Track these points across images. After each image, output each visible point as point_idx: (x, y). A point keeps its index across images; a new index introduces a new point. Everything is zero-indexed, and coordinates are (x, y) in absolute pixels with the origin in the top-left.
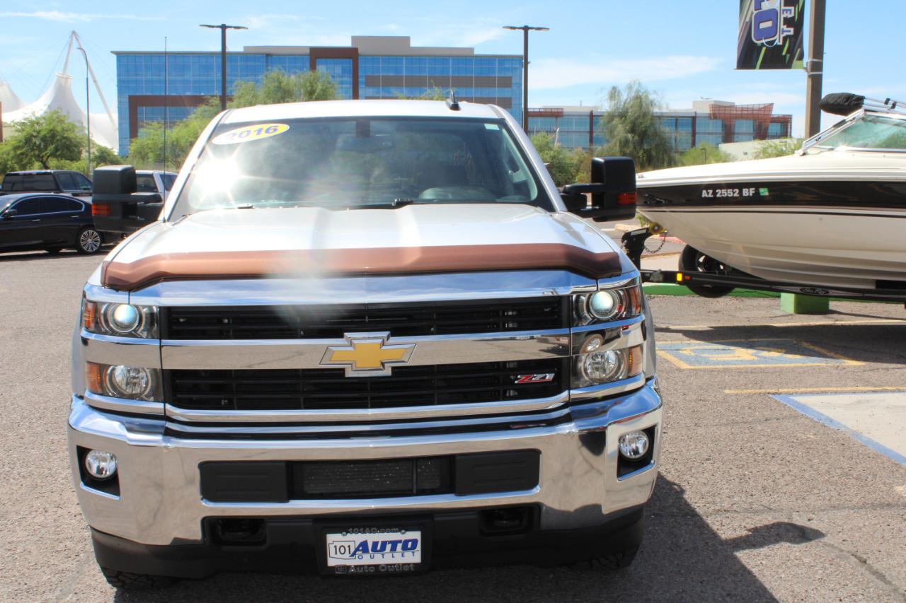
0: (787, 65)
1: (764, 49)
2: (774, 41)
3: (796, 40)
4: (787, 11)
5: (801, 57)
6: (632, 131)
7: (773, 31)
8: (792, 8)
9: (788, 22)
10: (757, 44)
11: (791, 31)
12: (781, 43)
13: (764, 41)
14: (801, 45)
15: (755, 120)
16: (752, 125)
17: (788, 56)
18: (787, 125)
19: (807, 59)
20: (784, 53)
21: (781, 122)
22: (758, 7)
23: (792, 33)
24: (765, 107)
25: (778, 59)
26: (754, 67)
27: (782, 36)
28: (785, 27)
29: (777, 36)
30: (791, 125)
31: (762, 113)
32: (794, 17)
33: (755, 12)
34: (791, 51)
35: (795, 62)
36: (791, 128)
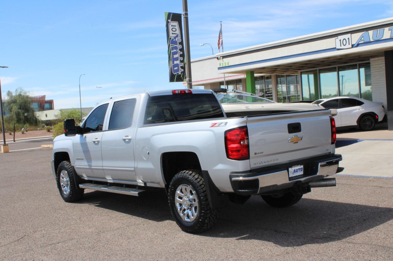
0: (182, 81)
1: (176, 76)
2: (178, 73)
3: (184, 73)
4: (181, 64)
5: (186, 78)
6: (20, 109)
7: (178, 70)
8: (182, 63)
9: (182, 67)
10: (174, 74)
11: (183, 70)
12: (180, 74)
13: (176, 73)
14: (185, 75)
15: (38, 102)
16: (37, 104)
17: (182, 78)
18: (52, 104)
19: (187, 79)
20: (181, 77)
21: (49, 103)
22: (173, 63)
23: (183, 71)
24: (42, 97)
25: (180, 79)
26: (173, 81)
27: (181, 72)
28: (181, 69)
29: (179, 72)
30: (53, 104)
31: (41, 99)
32: (183, 66)
33: (173, 65)
34: (183, 76)
35: (184, 79)
36: (53, 105)
